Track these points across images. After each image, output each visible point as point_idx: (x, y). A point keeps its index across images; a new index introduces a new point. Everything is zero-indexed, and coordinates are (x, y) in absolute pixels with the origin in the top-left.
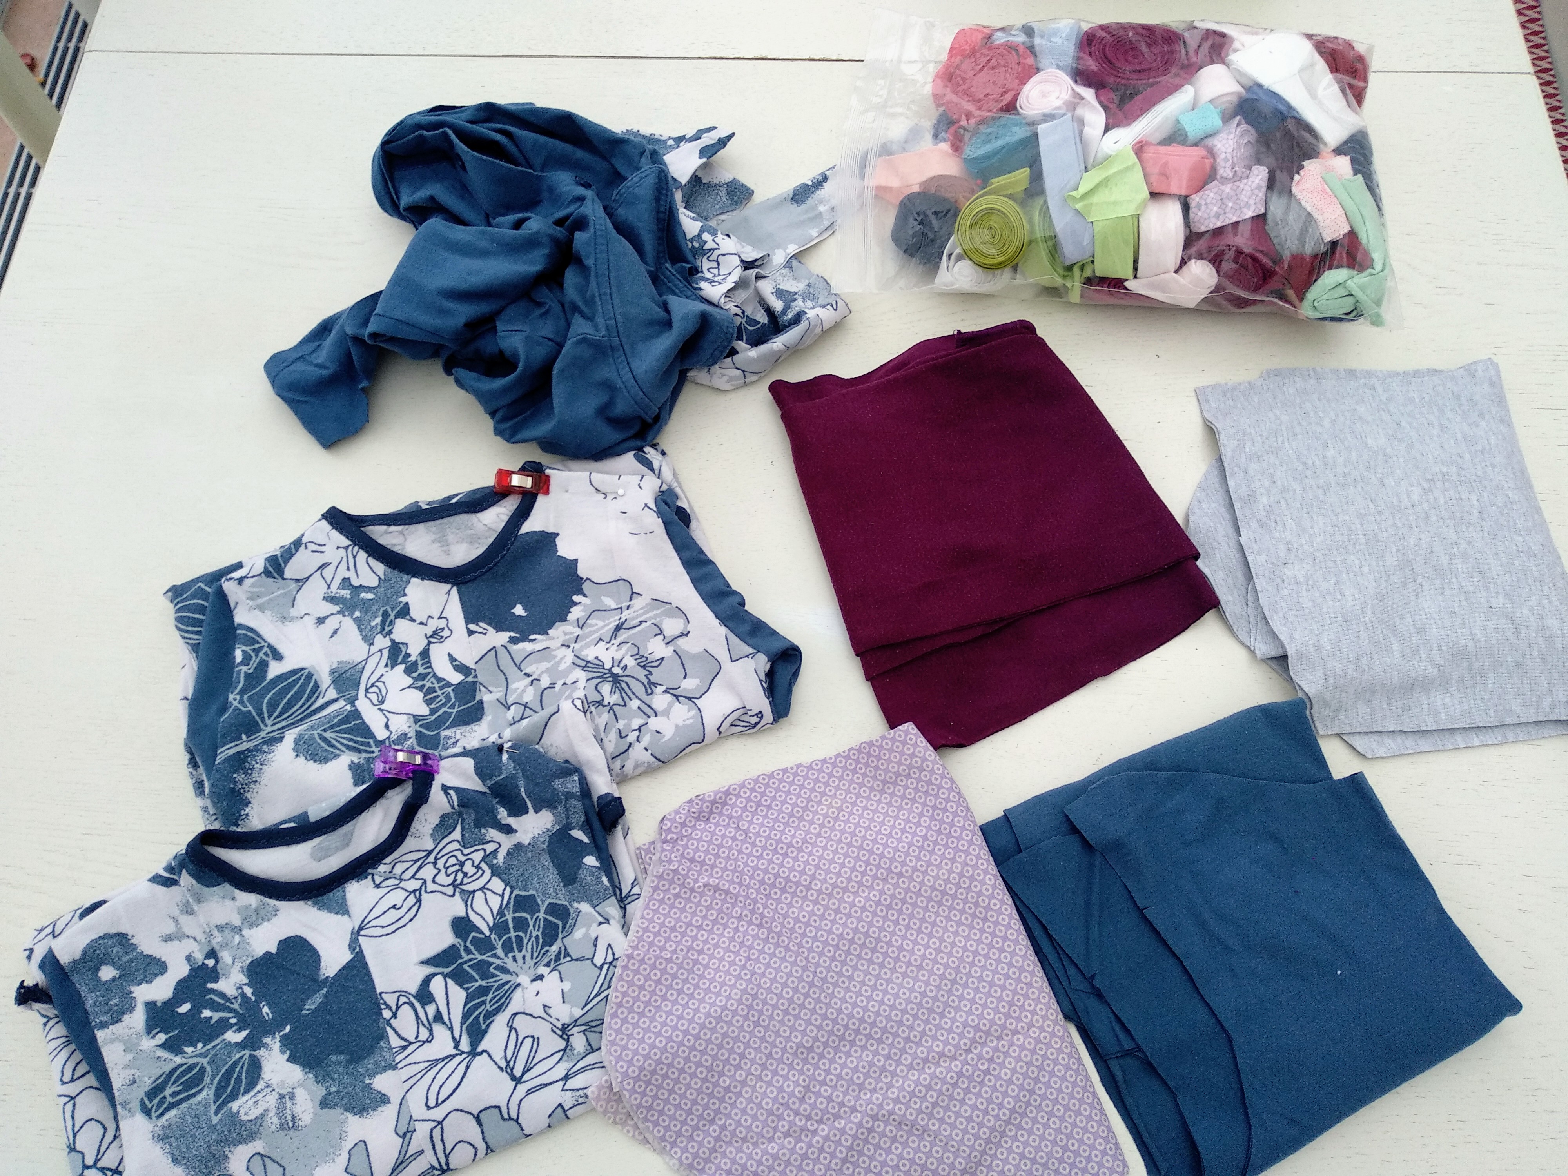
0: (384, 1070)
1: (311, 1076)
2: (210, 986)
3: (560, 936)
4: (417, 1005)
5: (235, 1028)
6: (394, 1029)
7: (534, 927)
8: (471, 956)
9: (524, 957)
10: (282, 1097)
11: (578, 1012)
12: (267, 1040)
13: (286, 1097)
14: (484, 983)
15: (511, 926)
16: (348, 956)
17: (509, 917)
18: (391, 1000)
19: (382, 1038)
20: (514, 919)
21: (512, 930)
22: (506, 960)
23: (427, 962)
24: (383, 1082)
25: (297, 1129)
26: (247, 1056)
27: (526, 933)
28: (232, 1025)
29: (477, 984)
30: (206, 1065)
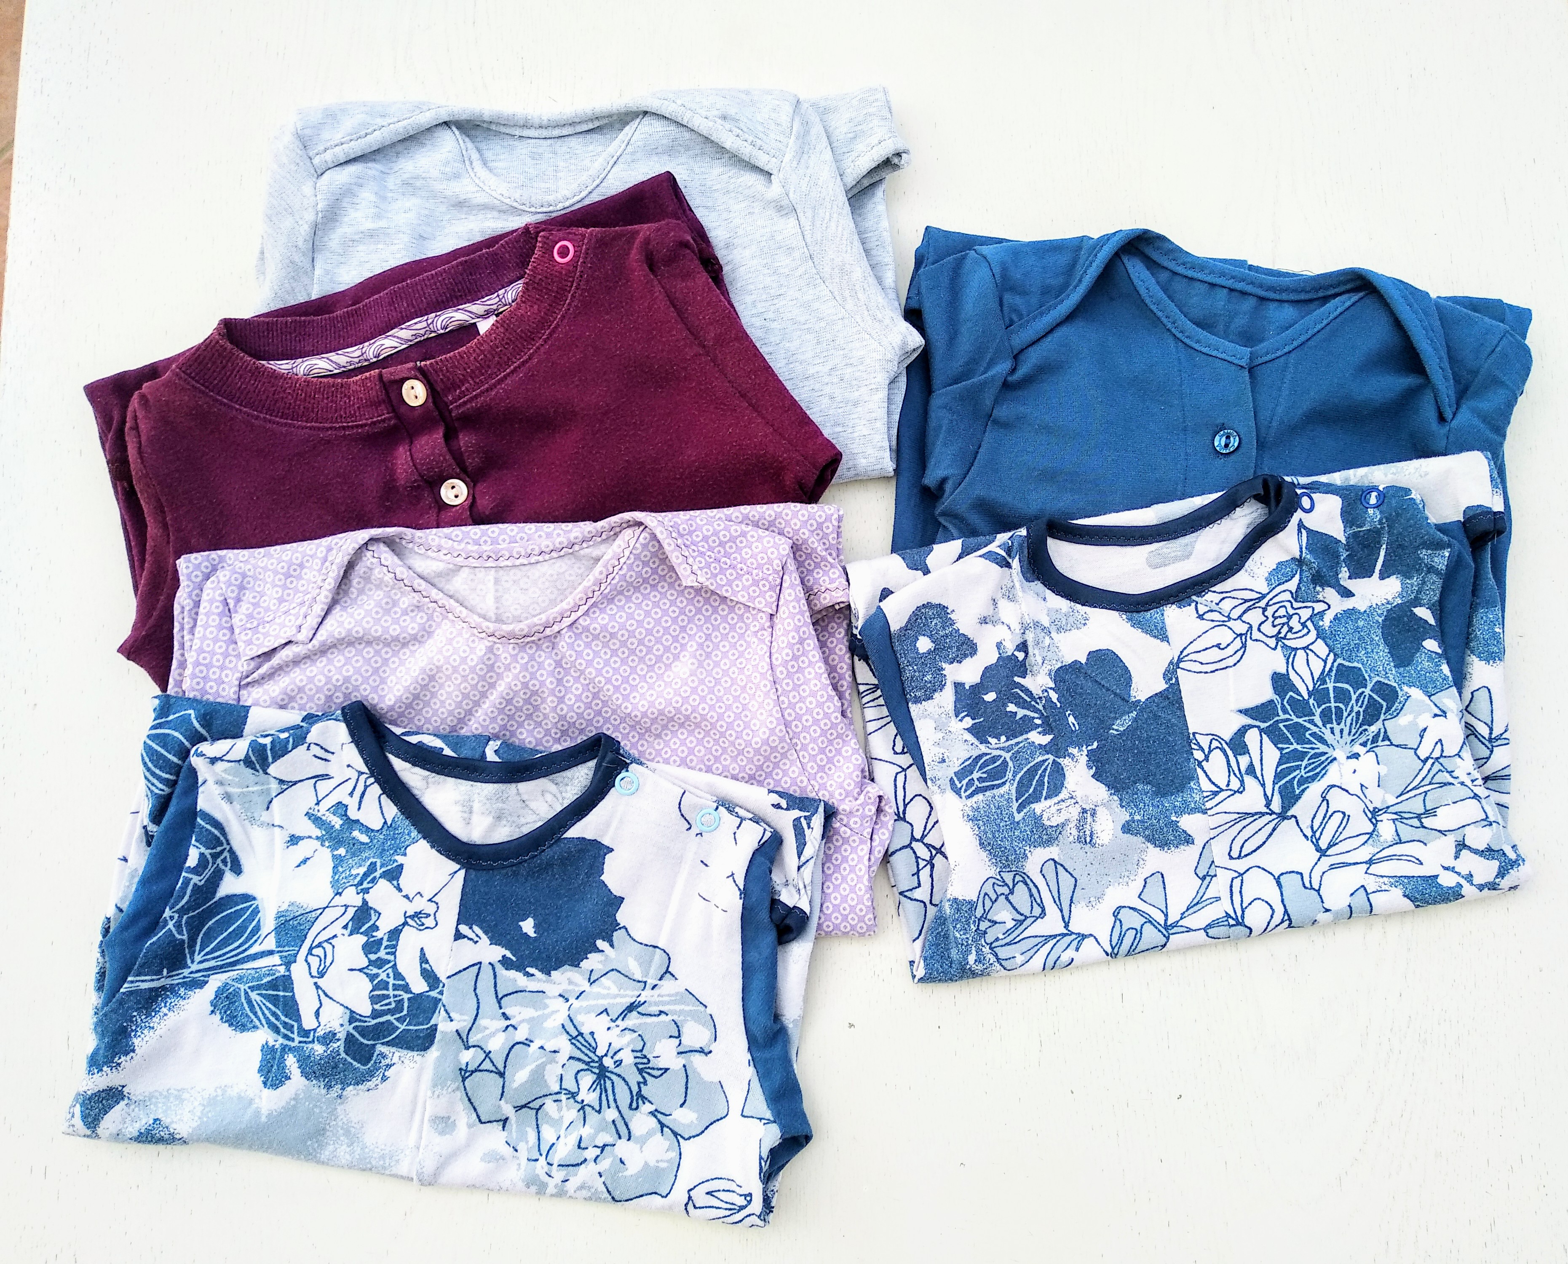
0: (1192, 811)
1: (1116, 798)
2: (1017, 679)
3: (1382, 717)
4: (1230, 753)
5: (1040, 729)
6: (1205, 772)
7: (1357, 701)
8: (1287, 716)
9: (1342, 731)
10: (1084, 811)
11: (1391, 800)
12: (1073, 751)
13: (1088, 813)
14: (1299, 747)
15: (1332, 695)
16: (1162, 686)
17: (1330, 685)
18: (1204, 742)
19: (1191, 778)
20: (1335, 688)
21: (1332, 700)
22: (1323, 729)
23: (1245, 712)
24: (1188, 822)
25: (1094, 846)
26: (1050, 761)
27: (1346, 706)
28: (1038, 726)
29: (1292, 747)
30: (1008, 759)
